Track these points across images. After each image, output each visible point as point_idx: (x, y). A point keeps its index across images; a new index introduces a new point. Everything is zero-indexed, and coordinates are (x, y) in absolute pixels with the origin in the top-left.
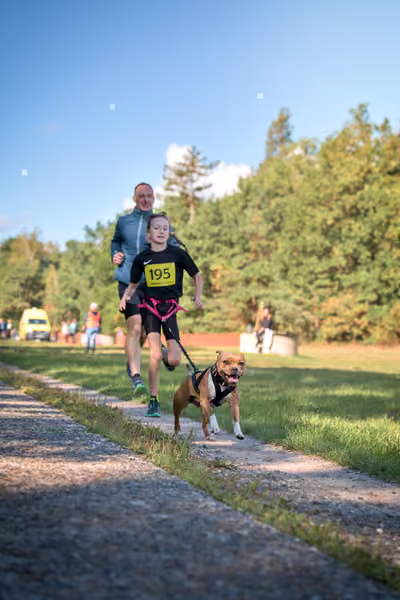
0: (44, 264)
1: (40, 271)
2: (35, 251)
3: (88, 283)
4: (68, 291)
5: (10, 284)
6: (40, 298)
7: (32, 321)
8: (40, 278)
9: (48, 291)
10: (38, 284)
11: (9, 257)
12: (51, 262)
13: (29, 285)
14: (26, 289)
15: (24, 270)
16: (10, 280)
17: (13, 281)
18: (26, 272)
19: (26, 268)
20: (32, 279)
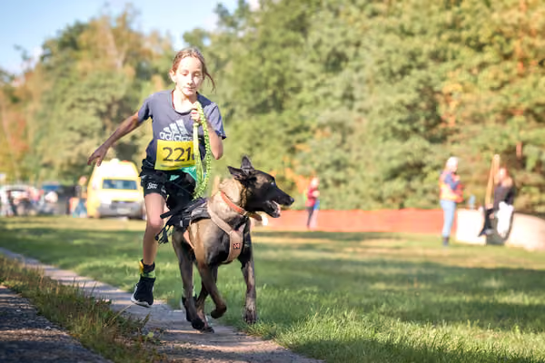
0: (143, 74)
1: (138, 87)
2: (126, 47)
5: (76, 111)
7: (109, 184)
11: (77, 59)
12: (156, 71)
13: (114, 114)
14: (108, 121)
15: (104, 86)
16: (77, 104)
17: (83, 105)
18: (107, 90)
19: (109, 81)
20: (120, 102)
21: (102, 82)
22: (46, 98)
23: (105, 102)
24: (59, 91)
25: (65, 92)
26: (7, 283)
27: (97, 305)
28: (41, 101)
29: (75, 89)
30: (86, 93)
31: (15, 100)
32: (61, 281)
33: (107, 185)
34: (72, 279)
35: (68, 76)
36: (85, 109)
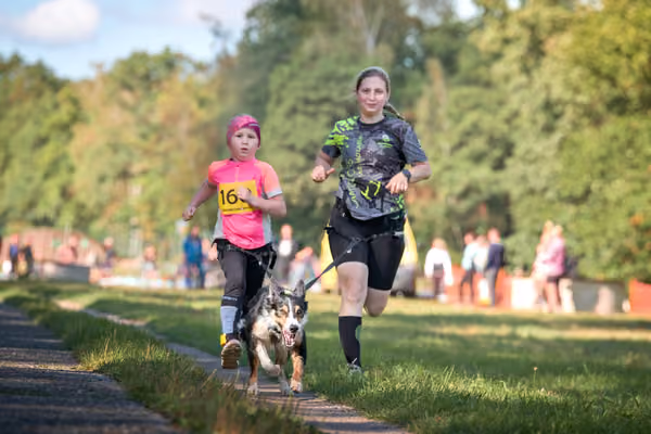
16: (301, 107)
17: (311, 109)
21: (342, 71)
22: (252, 97)
23: (345, 105)
25: (282, 87)
29: (297, 83)
30: (315, 88)
31: (203, 103)
35: (288, 62)
36: (314, 115)
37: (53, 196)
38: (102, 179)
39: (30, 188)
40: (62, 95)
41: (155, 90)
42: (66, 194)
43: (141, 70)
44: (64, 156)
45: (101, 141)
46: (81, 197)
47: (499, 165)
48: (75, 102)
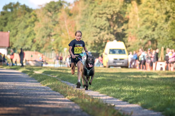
1: (125, 6)
3: (165, 17)
4: (148, 24)
5: (98, 18)
6: (123, 30)
7: (113, 51)
8: (125, 13)
9: (131, 24)
10: (122, 18)
13: (114, 19)
14: (112, 23)
15: (110, 7)
16: (98, 15)
17: (100, 16)
18: (112, 9)
19: (112, 4)
20: (117, 14)
21: (109, 5)
22: (84, 13)
23: (110, 14)
24: (90, 10)
25: (92, 10)
26: (68, 97)
27: (108, 106)
28: (82, 15)
29: (96, 9)
30: (102, 10)
31: (70, 15)
32: (92, 96)
33: (111, 52)
34: (97, 95)
35: (94, 3)
36: (101, 17)
37: (30, 42)
38: (43, 37)
39: (24, 40)
40: (31, 14)
41: (57, 12)
42: (33, 41)
43: (53, 6)
44: (33, 30)
45: (43, 26)
46: (38, 42)
47: (154, 30)
48: (35, 15)
